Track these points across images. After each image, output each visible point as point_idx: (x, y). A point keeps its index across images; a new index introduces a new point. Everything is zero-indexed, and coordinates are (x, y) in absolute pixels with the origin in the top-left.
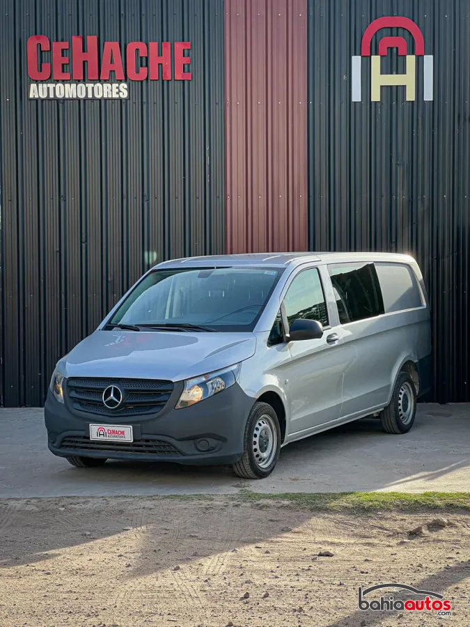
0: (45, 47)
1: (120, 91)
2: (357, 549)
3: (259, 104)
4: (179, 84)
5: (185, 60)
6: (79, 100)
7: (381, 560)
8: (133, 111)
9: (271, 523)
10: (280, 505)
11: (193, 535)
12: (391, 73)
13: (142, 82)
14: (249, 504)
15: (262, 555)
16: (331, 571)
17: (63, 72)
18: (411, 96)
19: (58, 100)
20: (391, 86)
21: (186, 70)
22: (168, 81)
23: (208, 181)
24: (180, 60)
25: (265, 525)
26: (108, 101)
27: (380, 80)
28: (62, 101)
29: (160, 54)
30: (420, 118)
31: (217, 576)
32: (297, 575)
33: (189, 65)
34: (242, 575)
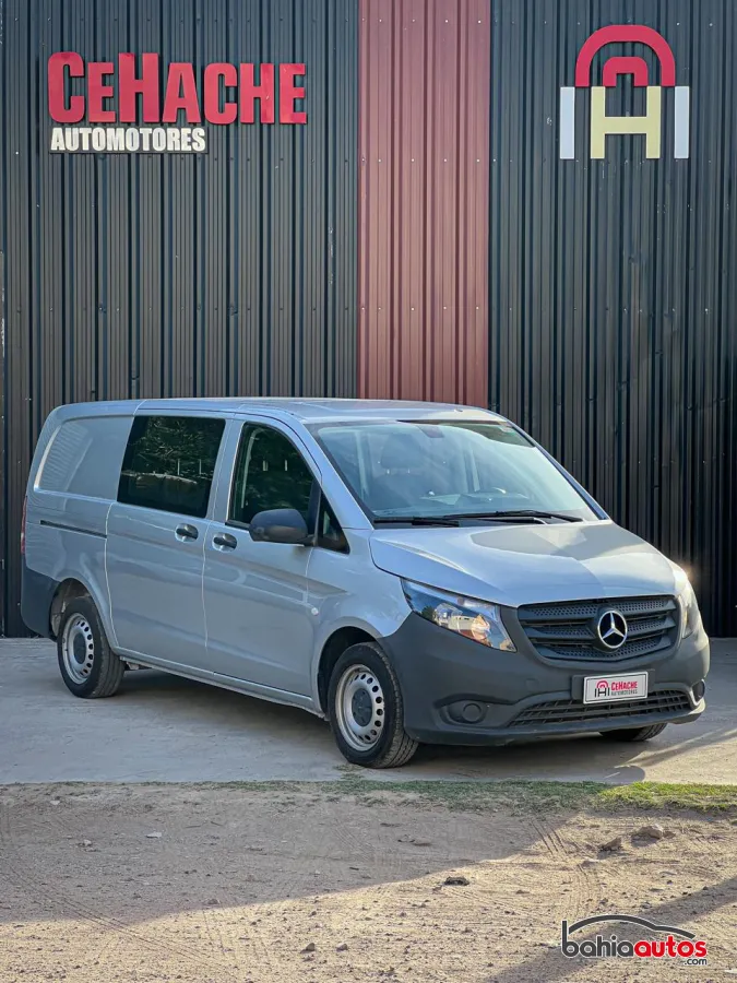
0: (77, 71)
1: (193, 141)
2: (511, 874)
3: (412, 160)
4: (286, 130)
5: (296, 93)
6: (129, 154)
7: (544, 892)
8: (214, 172)
9: (383, 829)
10: (403, 799)
11: (254, 847)
12: (623, 115)
13: (228, 125)
14: (352, 798)
15: (356, 881)
16: (458, 908)
17: (104, 109)
18: (653, 150)
19: (95, 154)
20: (622, 135)
21: (298, 108)
22: (269, 125)
23: (330, 282)
24: (289, 92)
25: (374, 832)
26: (174, 156)
27: (604, 125)
28: (101, 156)
29: (257, 83)
30: (668, 187)
31: (274, 916)
32: (403, 915)
33: (302, 99)
34: (314, 914)
